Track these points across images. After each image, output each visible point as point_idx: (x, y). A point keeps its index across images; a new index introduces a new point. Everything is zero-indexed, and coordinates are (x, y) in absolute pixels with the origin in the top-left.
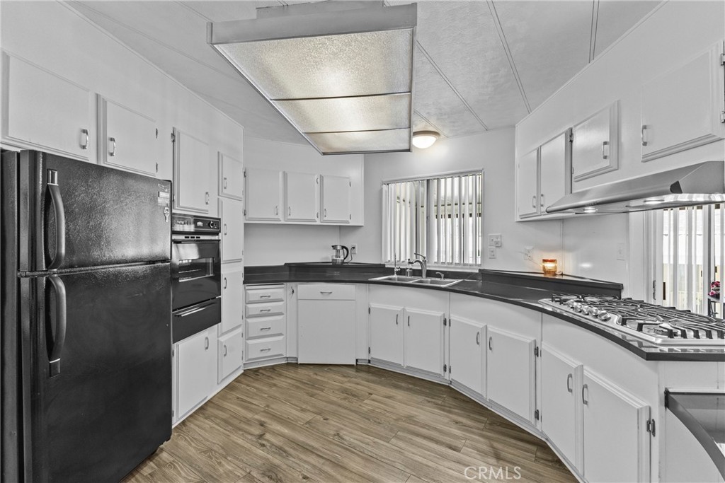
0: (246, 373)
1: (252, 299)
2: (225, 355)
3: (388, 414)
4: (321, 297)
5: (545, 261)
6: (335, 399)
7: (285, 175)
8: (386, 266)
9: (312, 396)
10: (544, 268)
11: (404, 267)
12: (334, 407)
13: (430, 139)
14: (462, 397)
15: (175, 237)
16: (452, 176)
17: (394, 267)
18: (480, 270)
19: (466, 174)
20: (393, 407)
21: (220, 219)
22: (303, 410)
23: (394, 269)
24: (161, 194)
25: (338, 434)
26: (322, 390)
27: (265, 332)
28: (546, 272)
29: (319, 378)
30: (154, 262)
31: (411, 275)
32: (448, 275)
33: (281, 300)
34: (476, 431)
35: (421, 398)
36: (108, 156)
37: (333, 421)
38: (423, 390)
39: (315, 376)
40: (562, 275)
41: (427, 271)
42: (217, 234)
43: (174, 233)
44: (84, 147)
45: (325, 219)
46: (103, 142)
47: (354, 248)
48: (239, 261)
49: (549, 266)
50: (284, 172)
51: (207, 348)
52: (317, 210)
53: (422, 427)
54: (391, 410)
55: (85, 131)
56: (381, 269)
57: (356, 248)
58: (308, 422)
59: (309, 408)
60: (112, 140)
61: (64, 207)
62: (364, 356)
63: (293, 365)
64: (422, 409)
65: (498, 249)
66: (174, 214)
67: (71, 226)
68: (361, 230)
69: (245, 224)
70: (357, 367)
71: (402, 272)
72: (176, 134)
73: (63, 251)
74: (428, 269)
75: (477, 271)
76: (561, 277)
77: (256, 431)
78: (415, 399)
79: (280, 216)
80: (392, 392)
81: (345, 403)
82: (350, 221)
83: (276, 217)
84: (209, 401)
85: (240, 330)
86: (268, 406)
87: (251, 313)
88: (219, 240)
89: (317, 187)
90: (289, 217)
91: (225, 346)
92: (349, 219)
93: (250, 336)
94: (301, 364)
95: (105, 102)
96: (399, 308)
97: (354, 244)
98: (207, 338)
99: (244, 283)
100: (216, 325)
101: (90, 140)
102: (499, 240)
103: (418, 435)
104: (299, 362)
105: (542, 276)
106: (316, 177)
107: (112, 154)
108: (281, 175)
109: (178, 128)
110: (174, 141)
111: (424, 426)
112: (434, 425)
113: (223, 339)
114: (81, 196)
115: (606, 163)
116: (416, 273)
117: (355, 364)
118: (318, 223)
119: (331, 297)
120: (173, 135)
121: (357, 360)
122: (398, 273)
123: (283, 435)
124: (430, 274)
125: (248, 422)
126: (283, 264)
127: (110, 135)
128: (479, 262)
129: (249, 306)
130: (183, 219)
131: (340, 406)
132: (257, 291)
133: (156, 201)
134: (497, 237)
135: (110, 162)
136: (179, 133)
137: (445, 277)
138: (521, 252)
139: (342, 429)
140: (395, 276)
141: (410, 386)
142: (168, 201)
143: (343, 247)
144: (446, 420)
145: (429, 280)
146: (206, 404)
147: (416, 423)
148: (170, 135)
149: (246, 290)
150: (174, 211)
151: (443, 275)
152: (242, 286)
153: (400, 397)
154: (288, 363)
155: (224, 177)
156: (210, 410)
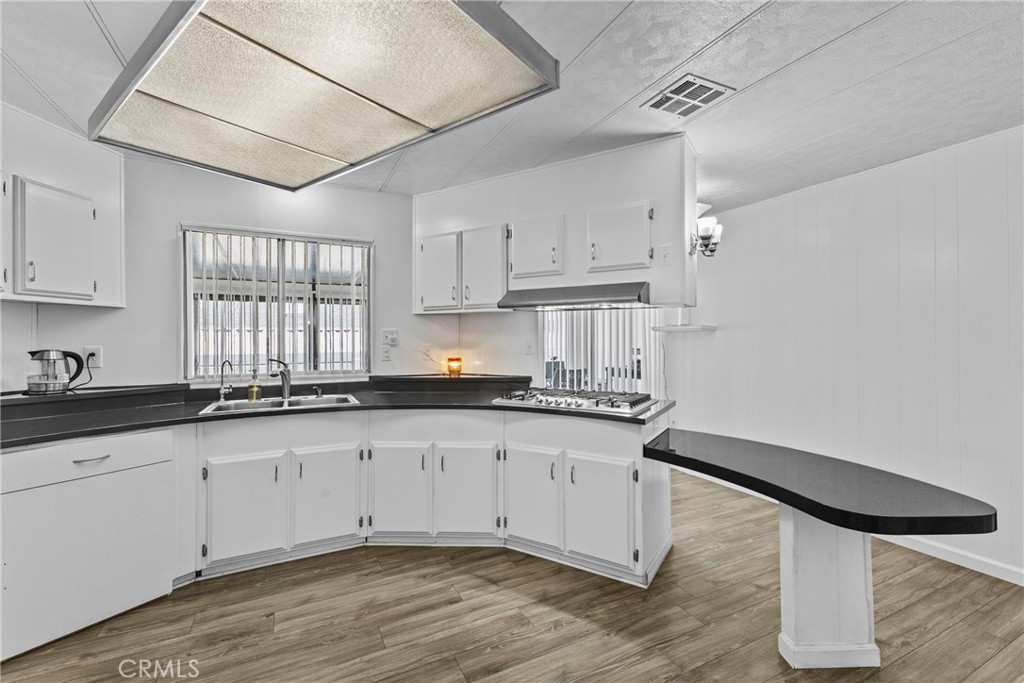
3: (337, 621)
4: (77, 472)
5: (450, 360)
8: (192, 387)
10: (449, 367)
11: (246, 385)
14: (394, 550)
17: (218, 386)
18: (370, 377)
23: (219, 389)
28: (451, 372)
31: (257, 398)
34: (448, 573)
35: (352, 577)
38: (339, 566)
41: (292, 386)
45: (30, 286)
47: (92, 355)
49: (454, 365)
52: (3, 260)
53: (396, 605)
54: (333, 613)
57: (102, 354)
64: (371, 587)
65: (393, 349)
71: (239, 393)
74: (292, 383)
75: (367, 380)
78: (345, 581)
80: (303, 592)
82: (92, 294)
92: (90, 291)
97: (91, 348)
102: (395, 336)
103: (407, 614)
105: (447, 377)
111: (398, 602)
112: (407, 593)
115: (554, 267)
116: (271, 392)
119: (106, 466)
122: (230, 397)
134: (392, 332)
138: (420, 352)
141: (316, 572)
143: (66, 355)
144: (412, 581)
147: (386, 606)
151: (320, 391)
153: (322, 592)
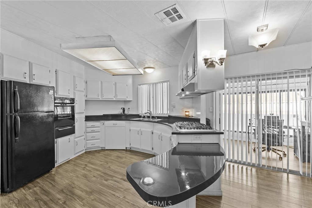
0: (86, 152)
1: (88, 126)
2: (77, 145)
3: (129, 162)
5: (186, 112)
6: (113, 159)
7: (102, 82)
8: (140, 115)
9: (106, 158)
12: (112, 161)
13: (151, 70)
15: (55, 105)
16: (160, 83)
18: (169, 116)
19: (164, 82)
20: (131, 160)
21: (74, 99)
22: (101, 161)
24: (50, 91)
25: (109, 167)
26: (110, 156)
27: (93, 138)
28: (186, 115)
29: (111, 153)
30: (49, 112)
31: (147, 118)
32: (158, 117)
33: (99, 127)
36: (33, 80)
37: (109, 164)
39: (110, 153)
40: (192, 116)
41: (152, 116)
42: (73, 103)
43: (55, 103)
44: (25, 78)
45: (117, 98)
46: (31, 76)
48: (83, 113)
49: (187, 113)
50: (101, 81)
51: (69, 142)
52: (114, 95)
55: (26, 73)
56: (138, 116)
57: (130, 109)
58: (101, 164)
59: (103, 161)
60: (34, 75)
61: (19, 96)
62: (128, 146)
63: (103, 150)
65: (174, 108)
66: (55, 97)
67: (21, 101)
68: (132, 101)
69: (86, 100)
70: (126, 150)
71: (144, 117)
72: (57, 71)
73: (19, 108)
74: (152, 115)
76: (192, 117)
77: (83, 166)
79: (100, 97)
81: (116, 160)
82: (127, 99)
83: (98, 97)
84: (71, 160)
85: (83, 137)
86: (90, 161)
87: (88, 131)
88: (74, 106)
89: (114, 86)
90: (103, 98)
91: (77, 142)
93: (88, 139)
94: (106, 150)
95: (32, 64)
96: (139, 129)
97: (129, 107)
98: (69, 138)
99: (85, 121)
100: (73, 134)
101: (27, 76)
104: (106, 149)
105: (185, 117)
106: (113, 83)
107: (34, 79)
108: (100, 82)
109: (58, 69)
110: (56, 73)
113: (76, 139)
114: (24, 92)
116: (149, 117)
117: (125, 149)
118: (115, 100)
119: (116, 126)
120: (56, 71)
121: (126, 148)
122: (143, 117)
123: (91, 167)
124: (153, 117)
125: (82, 164)
126: (102, 114)
127: (33, 74)
128: (168, 113)
129: (87, 129)
130: (59, 99)
131: (114, 160)
132: (90, 123)
133: (49, 93)
134: (174, 104)
135: (34, 82)
136: (58, 71)
137: (157, 118)
138: (181, 109)
139: (111, 166)
140: (142, 118)
142: (53, 93)
145: (152, 119)
146: (69, 160)
148: (55, 72)
149: (86, 123)
150: (55, 96)
151: (156, 118)
152: (84, 122)
154: (102, 150)
155: (76, 84)
156: (71, 162)
